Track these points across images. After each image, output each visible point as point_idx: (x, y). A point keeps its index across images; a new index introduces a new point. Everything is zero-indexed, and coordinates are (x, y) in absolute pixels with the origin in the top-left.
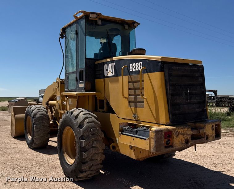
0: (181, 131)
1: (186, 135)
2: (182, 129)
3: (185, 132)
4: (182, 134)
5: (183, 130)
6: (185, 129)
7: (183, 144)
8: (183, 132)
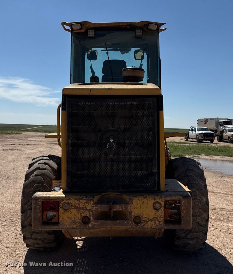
0: (73, 203)
1: (83, 211)
2: (75, 199)
3: (81, 204)
4: (75, 207)
5: (77, 202)
6: (81, 201)
7: (77, 224)
8: (77, 205)
